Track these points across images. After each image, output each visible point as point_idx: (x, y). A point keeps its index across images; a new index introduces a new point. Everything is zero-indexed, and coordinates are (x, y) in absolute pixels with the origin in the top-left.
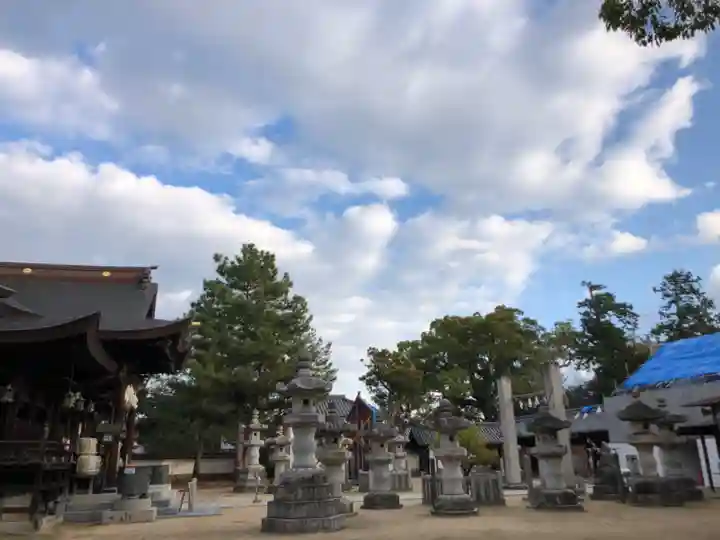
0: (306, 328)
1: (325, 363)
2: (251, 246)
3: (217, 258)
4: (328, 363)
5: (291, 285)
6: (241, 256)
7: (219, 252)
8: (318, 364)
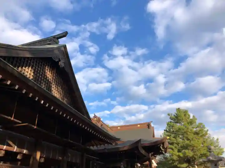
0: (206, 134)
1: (217, 146)
2: (179, 109)
3: (169, 115)
4: (219, 146)
5: (196, 119)
6: (176, 112)
7: (169, 113)
8: (215, 147)
